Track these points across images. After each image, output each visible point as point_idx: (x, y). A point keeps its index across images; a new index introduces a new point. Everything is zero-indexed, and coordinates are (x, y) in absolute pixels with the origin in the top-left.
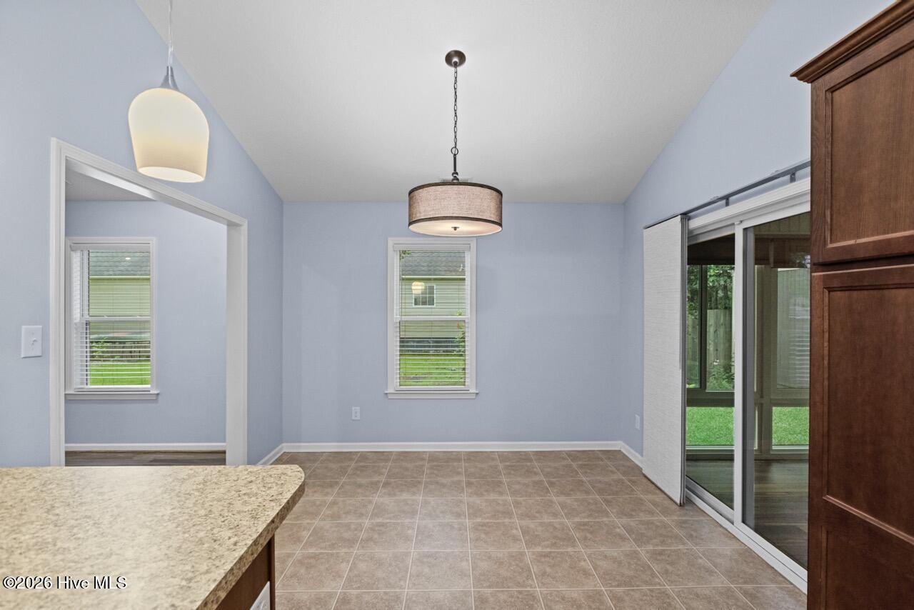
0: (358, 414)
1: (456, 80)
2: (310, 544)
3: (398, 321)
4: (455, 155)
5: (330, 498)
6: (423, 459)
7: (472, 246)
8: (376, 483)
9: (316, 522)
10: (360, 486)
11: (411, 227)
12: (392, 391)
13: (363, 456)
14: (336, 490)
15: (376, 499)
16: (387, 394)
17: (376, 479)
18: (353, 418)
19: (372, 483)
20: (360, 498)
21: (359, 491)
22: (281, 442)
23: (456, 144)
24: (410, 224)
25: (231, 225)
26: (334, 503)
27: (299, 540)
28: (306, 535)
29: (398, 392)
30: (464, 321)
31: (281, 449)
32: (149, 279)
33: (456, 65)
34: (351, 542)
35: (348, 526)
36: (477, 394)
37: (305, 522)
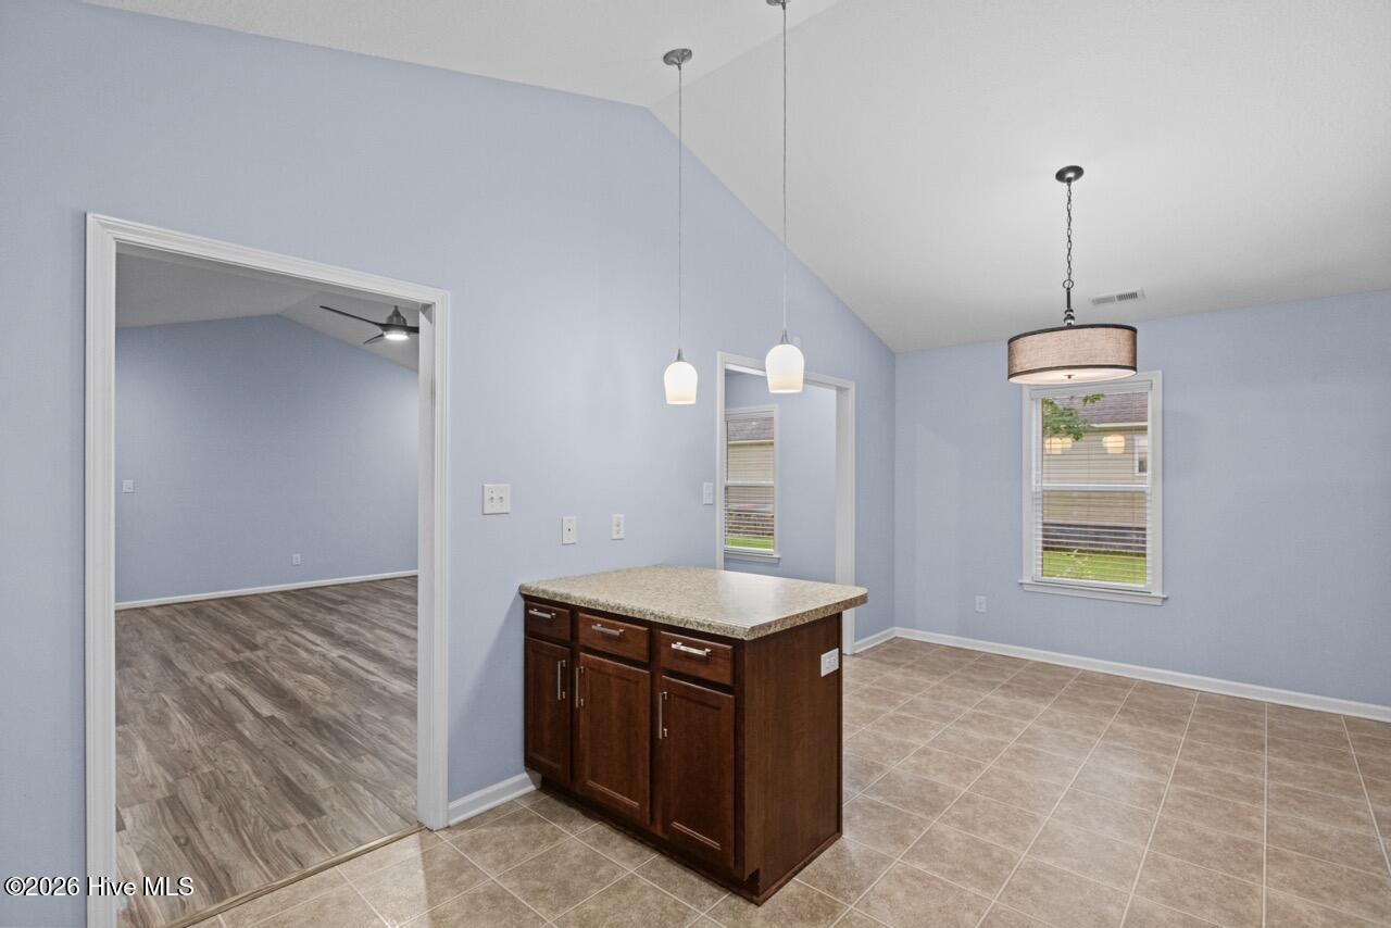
0: (983, 606)
1: (1070, 200)
2: (903, 709)
3: (1039, 490)
4: (1068, 289)
5: (935, 683)
6: (1069, 675)
7: (1154, 382)
8: (995, 684)
9: (915, 696)
10: (973, 681)
11: (1011, 380)
12: (1027, 581)
13: (987, 657)
14: (945, 678)
15: (988, 695)
16: (1021, 584)
17: (996, 679)
18: (977, 609)
19: (988, 682)
20: (968, 691)
21: (970, 684)
22: (893, 624)
23: (1070, 275)
24: (1010, 376)
25: (840, 390)
26: (939, 687)
27: (894, 704)
28: (902, 703)
29: (1037, 584)
30: (1143, 492)
31: (892, 633)
32: (772, 444)
33: (1069, 181)
34: (946, 719)
35: (947, 708)
36: (1164, 599)
37: (904, 694)
